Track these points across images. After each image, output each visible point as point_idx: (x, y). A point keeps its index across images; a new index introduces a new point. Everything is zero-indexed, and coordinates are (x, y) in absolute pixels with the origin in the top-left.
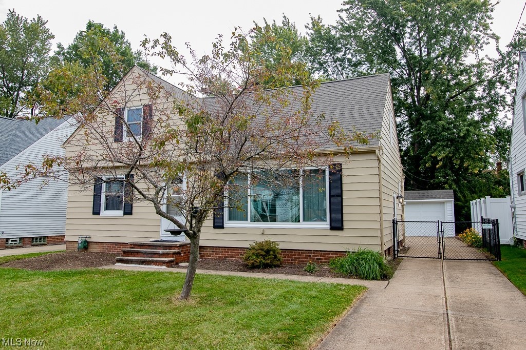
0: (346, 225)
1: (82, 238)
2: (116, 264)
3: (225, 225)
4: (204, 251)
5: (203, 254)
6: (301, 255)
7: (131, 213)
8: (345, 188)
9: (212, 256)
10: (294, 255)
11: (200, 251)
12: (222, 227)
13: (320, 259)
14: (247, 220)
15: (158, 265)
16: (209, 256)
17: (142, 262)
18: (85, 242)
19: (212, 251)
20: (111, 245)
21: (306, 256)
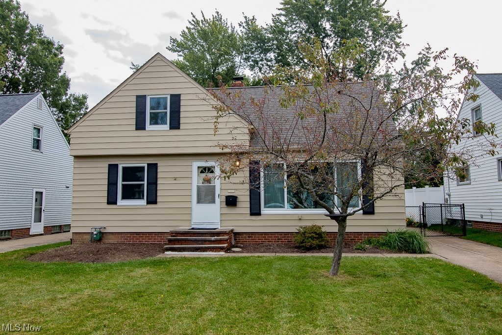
1: (96, 229)
2: (165, 253)
3: (262, 212)
4: (239, 237)
5: (239, 239)
7: (155, 202)
8: (375, 178)
9: (249, 242)
11: (235, 237)
12: (259, 214)
14: (284, 207)
15: (216, 252)
16: (245, 242)
17: (196, 250)
18: (100, 232)
19: (248, 237)
20: (131, 235)
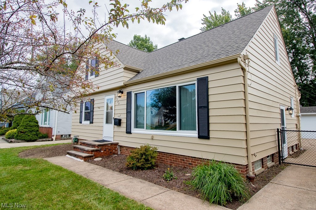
0: (211, 135)
2: (67, 155)
3: (132, 131)
5: (122, 151)
6: (177, 159)
7: (92, 123)
8: (211, 99)
10: (173, 158)
11: (120, 149)
12: (130, 133)
13: (191, 164)
14: (144, 128)
15: (81, 159)
17: (75, 156)
18: (76, 138)
21: (181, 160)
